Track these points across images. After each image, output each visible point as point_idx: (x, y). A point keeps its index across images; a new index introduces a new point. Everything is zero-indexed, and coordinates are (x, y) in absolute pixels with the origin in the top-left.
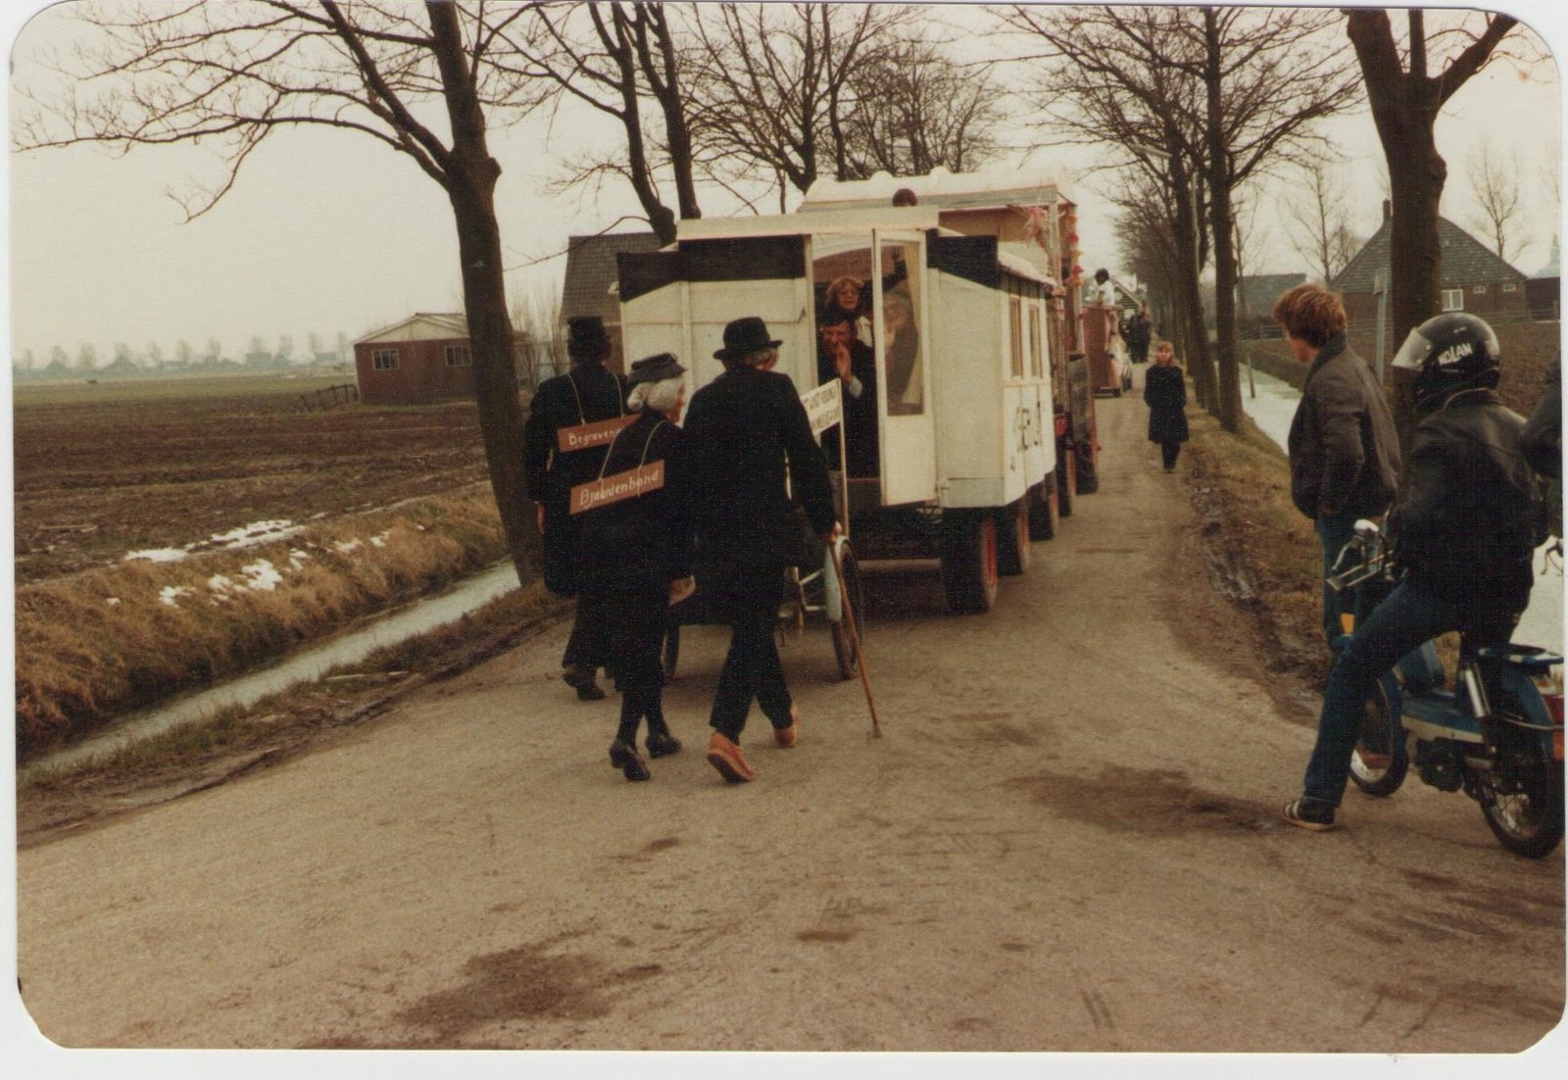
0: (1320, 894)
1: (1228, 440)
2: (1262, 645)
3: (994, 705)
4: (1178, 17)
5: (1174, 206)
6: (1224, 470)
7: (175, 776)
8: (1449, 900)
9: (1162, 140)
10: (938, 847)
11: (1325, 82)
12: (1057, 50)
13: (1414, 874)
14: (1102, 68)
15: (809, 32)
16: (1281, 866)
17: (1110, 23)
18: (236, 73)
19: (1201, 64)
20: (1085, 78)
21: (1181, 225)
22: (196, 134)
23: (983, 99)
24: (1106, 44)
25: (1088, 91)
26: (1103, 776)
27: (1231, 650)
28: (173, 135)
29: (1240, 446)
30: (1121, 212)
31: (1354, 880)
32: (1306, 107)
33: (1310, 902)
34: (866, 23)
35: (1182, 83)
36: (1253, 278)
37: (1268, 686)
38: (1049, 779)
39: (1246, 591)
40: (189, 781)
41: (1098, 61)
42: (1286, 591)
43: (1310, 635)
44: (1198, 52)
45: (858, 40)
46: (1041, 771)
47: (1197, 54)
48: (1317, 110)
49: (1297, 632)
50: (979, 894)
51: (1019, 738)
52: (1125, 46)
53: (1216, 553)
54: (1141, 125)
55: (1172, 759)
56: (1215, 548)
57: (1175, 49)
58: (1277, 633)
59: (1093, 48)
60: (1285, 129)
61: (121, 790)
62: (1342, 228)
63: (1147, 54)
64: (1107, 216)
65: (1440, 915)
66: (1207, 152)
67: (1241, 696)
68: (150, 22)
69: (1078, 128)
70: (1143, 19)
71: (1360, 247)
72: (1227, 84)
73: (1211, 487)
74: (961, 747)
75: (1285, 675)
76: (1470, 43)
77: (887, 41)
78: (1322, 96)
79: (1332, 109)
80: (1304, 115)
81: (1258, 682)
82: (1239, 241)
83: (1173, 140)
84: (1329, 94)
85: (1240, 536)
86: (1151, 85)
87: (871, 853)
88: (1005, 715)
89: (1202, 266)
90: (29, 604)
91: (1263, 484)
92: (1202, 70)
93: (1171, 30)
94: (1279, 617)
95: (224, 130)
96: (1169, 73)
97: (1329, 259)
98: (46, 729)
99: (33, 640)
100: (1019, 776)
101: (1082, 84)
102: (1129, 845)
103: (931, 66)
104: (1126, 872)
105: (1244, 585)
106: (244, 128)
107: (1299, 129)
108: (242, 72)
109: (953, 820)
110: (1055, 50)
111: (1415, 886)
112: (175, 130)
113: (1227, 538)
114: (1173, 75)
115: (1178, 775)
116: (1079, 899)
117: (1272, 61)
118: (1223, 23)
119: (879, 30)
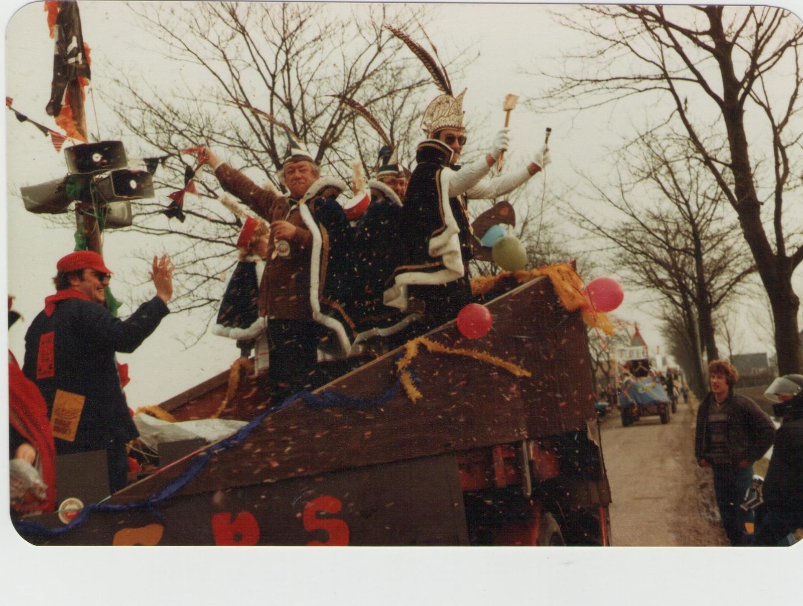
4: (679, 227)
9: (677, 287)
14: (642, 253)
17: (644, 231)
18: (208, 278)
19: (692, 250)
20: (635, 258)
22: (189, 309)
23: (585, 269)
24: (644, 241)
25: (637, 264)
28: (178, 310)
30: (663, 323)
32: (747, 268)
35: (685, 259)
47: (690, 244)
48: (753, 270)
52: (653, 242)
53: (704, 498)
54: (666, 281)
56: (704, 495)
57: (679, 243)
59: (637, 243)
60: (738, 279)
63: (665, 246)
64: (656, 326)
69: (634, 283)
70: (662, 229)
72: (705, 257)
77: (534, 243)
80: (747, 273)
83: (683, 289)
86: (669, 260)
92: (693, 252)
93: (676, 233)
95: (202, 305)
101: (634, 260)
103: (558, 254)
106: (213, 304)
107: (745, 279)
108: (213, 277)
110: (616, 245)
112: (179, 307)
117: (730, 246)
118: (701, 229)
119: (529, 238)
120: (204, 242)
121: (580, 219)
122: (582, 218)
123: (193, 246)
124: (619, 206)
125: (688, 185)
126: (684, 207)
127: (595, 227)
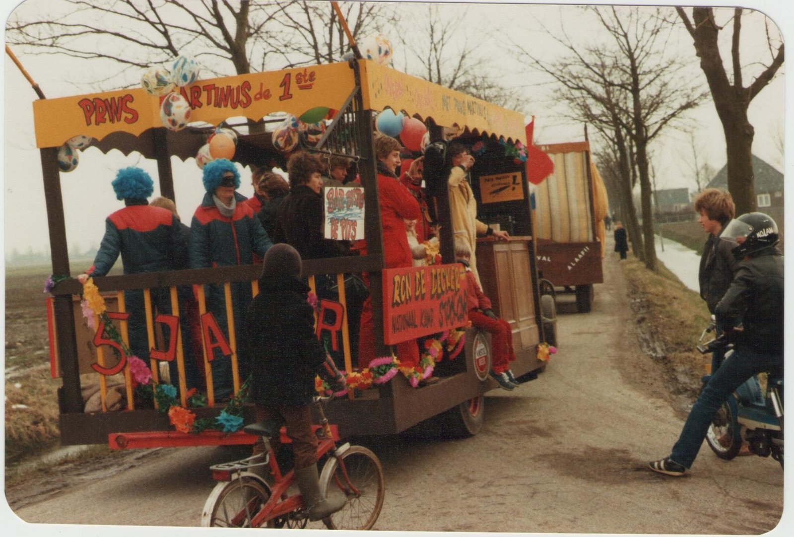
0: (699, 513)
1: (650, 274)
2: (668, 381)
3: (528, 415)
4: (617, 61)
5: (618, 155)
6: (648, 290)
7: (109, 463)
8: (768, 515)
9: (611, 122)
10: (499, 492)
11: (692, 91)
12: (556, 80)
13: (750, 502)
14: (579, 88)
15: (430, 74)
16: (678, 499)
17: (582, 65)
19: (629, 85)
20: (571, 93)
21: (622, 165)
23: (519, 105)
24: (580, 76)
25: (572, 100)
26: (585, 453)
27: (652, 384)
29: (656, 277)
31: (717, 506)
32: (684, 104)
33: (694, 518)
34: (459, 69)
35: (620, 94)
36: (661, 192)
37: (671, 402)
38: (557, 454)
39: (660, 354)
40: (116, 466)
41: (578, 85)
42: (680, 352)
43: (692, 375)
44: (627, 78)
45: (455, 78)
46: (553, 451)
47: (627, 79)
48: (689, 105)
49: (686, 374)
50: (521, 517)
51: (541, 433)
52: (590, 76)
53: (644, 333)
54: (600, 116)
55: (621, 443)
56: (643, 330)
57: (616, 78)
58: (676, 374)
59: (575, 78)
60: (673, 115)
61: (82, 471)
62: (706, 165)
63: (601, 80)
65: (763, 524)
66: (634, 126)
67: (657, 408)
68: (99, 81)
69: (568, 118)
70: (599, 63)
71: (716, 173)
72: (643, 95)
73: (641, 299)
74: (511, 438)
75: (680, 396)
76: (765, 69)
77: (470, 78)
78: (692, 99)
79: (696, 104)
80: (683, 108)
81: (666, 400)
82: (654, 173)
83: (616, 122)
84: (696, 97)
85: (656, 323)
86: (605, 96)
87: (464, 496)
88: (534, 421)
89: (634, 185)
90: (43, 375)
91: (668, 296)
92: (630, 88)
93: (613, 67)
94: (677, 366)
96: (613, 89)
97: (700, 180)
98: (52, 439)
99: (44, 394)
100: (541, 453)
101: (569, 96)
102: (600, 489)
103: (493, 89)
104: (597, 504)
105: (659, 350)
107: (681, 115)
109: (507, 478)
111: (750, 508)
113: (649, 324)
114: (615, 90)
115: (624, 451)
116: (573, 519)
117: (666, 81)
118: (640, 63)
119: (466, 72)
120: (135, 66)
121: (518, 52)
122: (521, 51)
123: (124, 71)
124: (558, 38)
125: (628, 17)
126: (623, 39)
127: (534, 61)
